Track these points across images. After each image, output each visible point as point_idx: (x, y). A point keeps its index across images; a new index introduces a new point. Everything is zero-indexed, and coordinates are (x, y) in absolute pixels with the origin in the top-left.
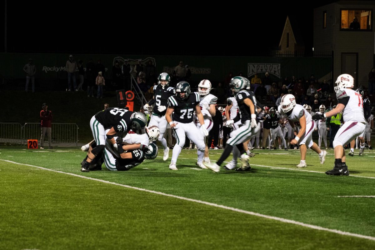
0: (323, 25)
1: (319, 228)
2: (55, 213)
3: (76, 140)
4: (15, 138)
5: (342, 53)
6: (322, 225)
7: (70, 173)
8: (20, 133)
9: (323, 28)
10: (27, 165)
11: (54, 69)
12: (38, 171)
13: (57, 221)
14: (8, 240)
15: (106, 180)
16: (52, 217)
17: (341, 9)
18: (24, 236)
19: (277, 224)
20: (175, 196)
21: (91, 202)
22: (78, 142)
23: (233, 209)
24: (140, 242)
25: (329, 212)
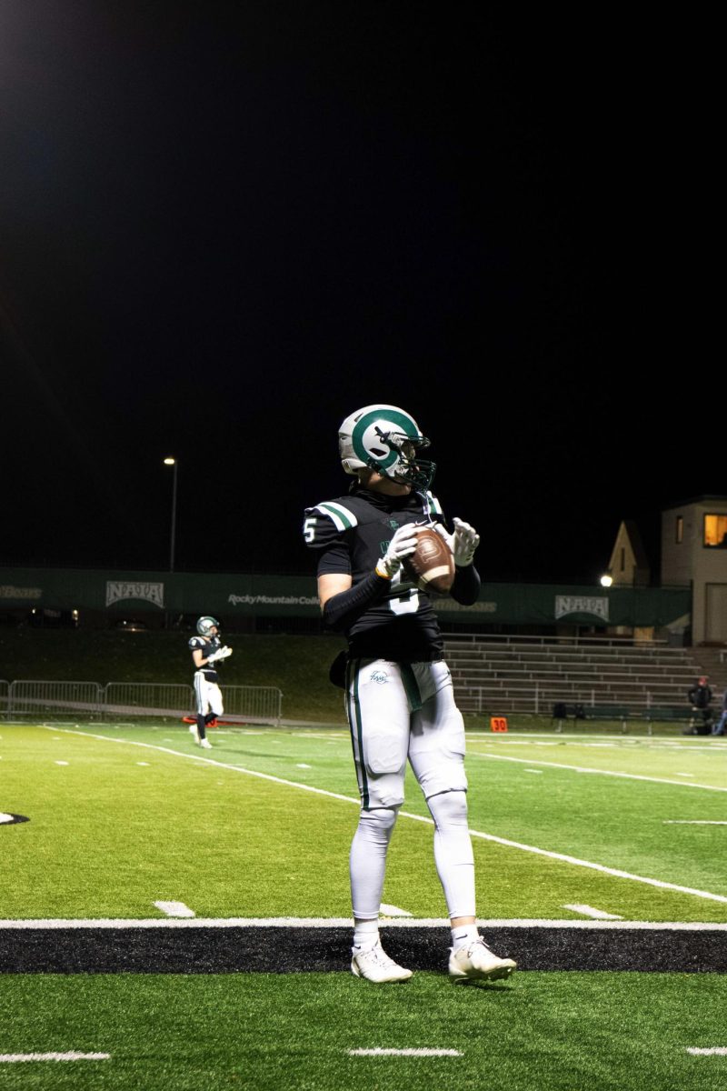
0: (677, 538)
1: (625, 875)
2: (219, 840)
3: (277, 715)
4: (181, 709)
5: (707, 584)
6: (631, 870)
7: (255, 771)
8: (189, 701)
9: (677, 543)
10: (192, 757)
11: (247, 599)
12: (206, 767)
13: (219, 855)
14: (136, 883)
15: (311, 785)
16: (213, 846)
17: (705, 514)
18: (161, 877)
19: (559, 867)
20: (412, 816)
21: (279, 823)
22: (281, 718)
23: (498, 839)
24: (339, 892)
25: (647, 847)
